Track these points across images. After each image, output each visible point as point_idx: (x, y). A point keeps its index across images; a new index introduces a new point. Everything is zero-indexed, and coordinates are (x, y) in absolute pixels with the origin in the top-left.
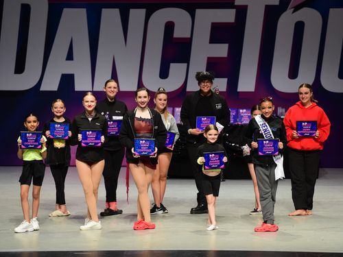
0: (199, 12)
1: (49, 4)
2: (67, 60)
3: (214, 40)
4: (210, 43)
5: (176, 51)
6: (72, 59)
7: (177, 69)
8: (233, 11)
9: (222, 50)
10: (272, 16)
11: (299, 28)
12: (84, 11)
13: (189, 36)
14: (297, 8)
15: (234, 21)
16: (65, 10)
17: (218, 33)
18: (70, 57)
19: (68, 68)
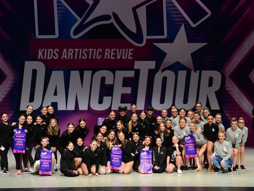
0: (117, 72)
1: (46, 69)
2: (54, 95)
3: (124, 85)
4: (123, 86)
5: (106, 91)
7: (107, 99)
8: (134, 71)
9: (128, 90)
10: (152, 74)
11: (165, 79)
12: (62, 72)
13: (112, 83)
14: (163, 71)
15: (133, 76)
16: (53, 72)
17: (126, 82)
18: (55, 94)
19: (55, 99)
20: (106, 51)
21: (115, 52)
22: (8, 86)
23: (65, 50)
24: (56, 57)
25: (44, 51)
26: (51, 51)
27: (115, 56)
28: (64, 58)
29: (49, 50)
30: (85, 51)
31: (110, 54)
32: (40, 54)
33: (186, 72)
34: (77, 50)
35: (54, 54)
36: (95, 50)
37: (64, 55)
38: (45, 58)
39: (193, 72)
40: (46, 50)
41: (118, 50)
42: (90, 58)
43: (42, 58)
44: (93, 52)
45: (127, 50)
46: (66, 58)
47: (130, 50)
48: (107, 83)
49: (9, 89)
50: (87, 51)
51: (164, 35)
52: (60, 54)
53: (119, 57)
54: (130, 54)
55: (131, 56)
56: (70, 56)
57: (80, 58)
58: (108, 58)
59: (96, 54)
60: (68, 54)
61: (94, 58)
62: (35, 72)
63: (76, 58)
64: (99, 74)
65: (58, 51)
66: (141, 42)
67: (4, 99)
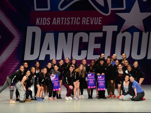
0: (91, 33)
1: (42, 32)
3: (95, 43)
5: (83, 46)
6: (49, 50)
7: (84, 52)
8: (102, 33)
9: (98, 46)
10: (115, 34)
11: (124, 38)
12: (53, 34)
13: (88, 41)
14: (123, 32)
15: (102, 36)
16: (47, 34)
17: (97, 40)
18: (48, 49)
19: (48, 52)
20: (83, 19)
21: (89, 19)
22: (16, 43)
23: (55, 19)
24: (48, 23)
25: (40, 19)
26: (45, 19)
27: (89, 22)
28: (54, 24)
29: (44, 18)
30: (69, 19)
31: (86, 21)
32: (38, 21)
33: (138, 33)
34: (63, 18)
35: (47, 22)
36: (75, 18)
37: (54, 22)
38: (41, 24)
39: (144, 33)
40: (42, 18)
41: (91, 18)
42: (72, 24)
43: (39, 24)
44: (74, 20)
45: (98, 18)
46: (55, 24)
47: (100, 18)
48: (84, 41)
49: (17, 46)
50: (70, 19)
51: (123, 7)
52: (51, 21)
53: (92, 23)
54: (100, 21)
55: (100, 22)
56: (58, 22)
57: (65, 24)
58: (85, 24)
59: (76, 21)
60: (56, 21)
61: (75, 24)
62: (34, 34)
63: (62, 24)
64: (78, 35)
65: (50, 19)
66: (107, 13)
67: (13, 52)
